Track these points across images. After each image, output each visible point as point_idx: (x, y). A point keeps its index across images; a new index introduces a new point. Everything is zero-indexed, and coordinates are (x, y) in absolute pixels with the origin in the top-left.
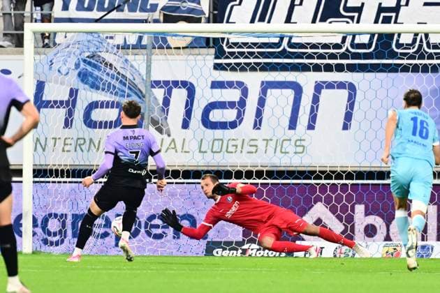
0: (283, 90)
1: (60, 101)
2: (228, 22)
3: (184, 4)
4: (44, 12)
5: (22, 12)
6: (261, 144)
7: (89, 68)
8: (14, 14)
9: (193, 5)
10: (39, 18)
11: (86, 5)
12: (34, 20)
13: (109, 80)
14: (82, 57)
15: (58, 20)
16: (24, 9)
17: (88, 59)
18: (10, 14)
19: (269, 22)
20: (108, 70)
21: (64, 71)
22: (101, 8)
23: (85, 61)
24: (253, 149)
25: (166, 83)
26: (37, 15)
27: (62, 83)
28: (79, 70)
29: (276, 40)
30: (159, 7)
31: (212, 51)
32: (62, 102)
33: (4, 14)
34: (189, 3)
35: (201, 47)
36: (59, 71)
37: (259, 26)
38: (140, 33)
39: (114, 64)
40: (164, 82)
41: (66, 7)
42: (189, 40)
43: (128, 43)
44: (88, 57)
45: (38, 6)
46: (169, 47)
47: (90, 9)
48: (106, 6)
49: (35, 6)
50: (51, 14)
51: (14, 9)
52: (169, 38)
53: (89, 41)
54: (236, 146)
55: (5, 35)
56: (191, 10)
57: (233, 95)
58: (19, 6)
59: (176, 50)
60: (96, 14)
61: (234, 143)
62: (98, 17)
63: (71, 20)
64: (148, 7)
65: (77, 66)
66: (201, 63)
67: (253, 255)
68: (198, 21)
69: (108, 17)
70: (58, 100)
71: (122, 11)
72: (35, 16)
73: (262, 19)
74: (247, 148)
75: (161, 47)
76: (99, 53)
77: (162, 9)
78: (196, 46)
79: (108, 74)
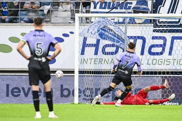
0: (177, 40)
1: (92, 44)
2: (158, 13)
3: (142, 6)
4: (87, 9)
5: (78, 9)
6: (172, 61)
7: (103, 32)
8: (75, 10)
9: (145, 7)
10: (85, 12)
11: (103, 7)
12: (83, 12)
13: (111, 36)
14: (100, 27)
15: (92, 12)
16: (79, 8)
17: (103, 28)
18: (74, 10)
19: (175, 13)
20: (111, 32)
21: (93, 33)
22: (109, 8)
23: (101, 29)
24: (169, 63)
25: (135, 37)
26: (84, 11)
27: (93, 37)
28: (99, 32)
29: (177, 20)
30: (132, 8)
31: (153, 25)
32: (92, 45)
33: (71, 10)
34: (144, 6)
35: (148, 23)
36: (91, 33)
37: (171, 15)
38: (125, 17)
39: (113, 30)
40: (134, 37)
41: (95, 8)
42: (143, 20)
43: (119, 21)
44: (103, 27)
45: (85, 7)
46: (135, 23)
47: (105, 8)
48: (111, 7)
49: (83, 7)
50: (89, 10)
51: (75, 8)
52: (135, 20)
53: (103, 21)
54: (162, 62)
55: (71, 18)
56: (144, 9)
57: (161, 42)
58: (77, 7)
59: (138, 24)
60: (107, 10)
61: (161, 61)
62: (108, 11)
63: (97, 12)
64: (128, 7)
65: (98, 31)
66: (145, 29)
67: (166, 104)
68: (147, 13)
69: (112, 11)
70: (91, 44)
71: (117, 9)
72: (83, 11)
73: (172, 12)
74: (166, 63)
75: (132, 23)
76: (107, 26)
77: (133, 8)
78: (147, 22)
79: (110, 34)
